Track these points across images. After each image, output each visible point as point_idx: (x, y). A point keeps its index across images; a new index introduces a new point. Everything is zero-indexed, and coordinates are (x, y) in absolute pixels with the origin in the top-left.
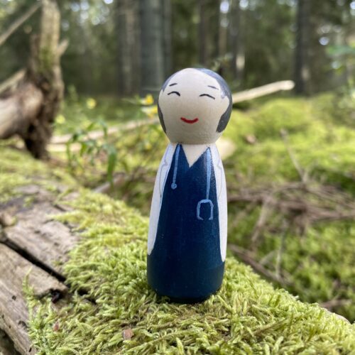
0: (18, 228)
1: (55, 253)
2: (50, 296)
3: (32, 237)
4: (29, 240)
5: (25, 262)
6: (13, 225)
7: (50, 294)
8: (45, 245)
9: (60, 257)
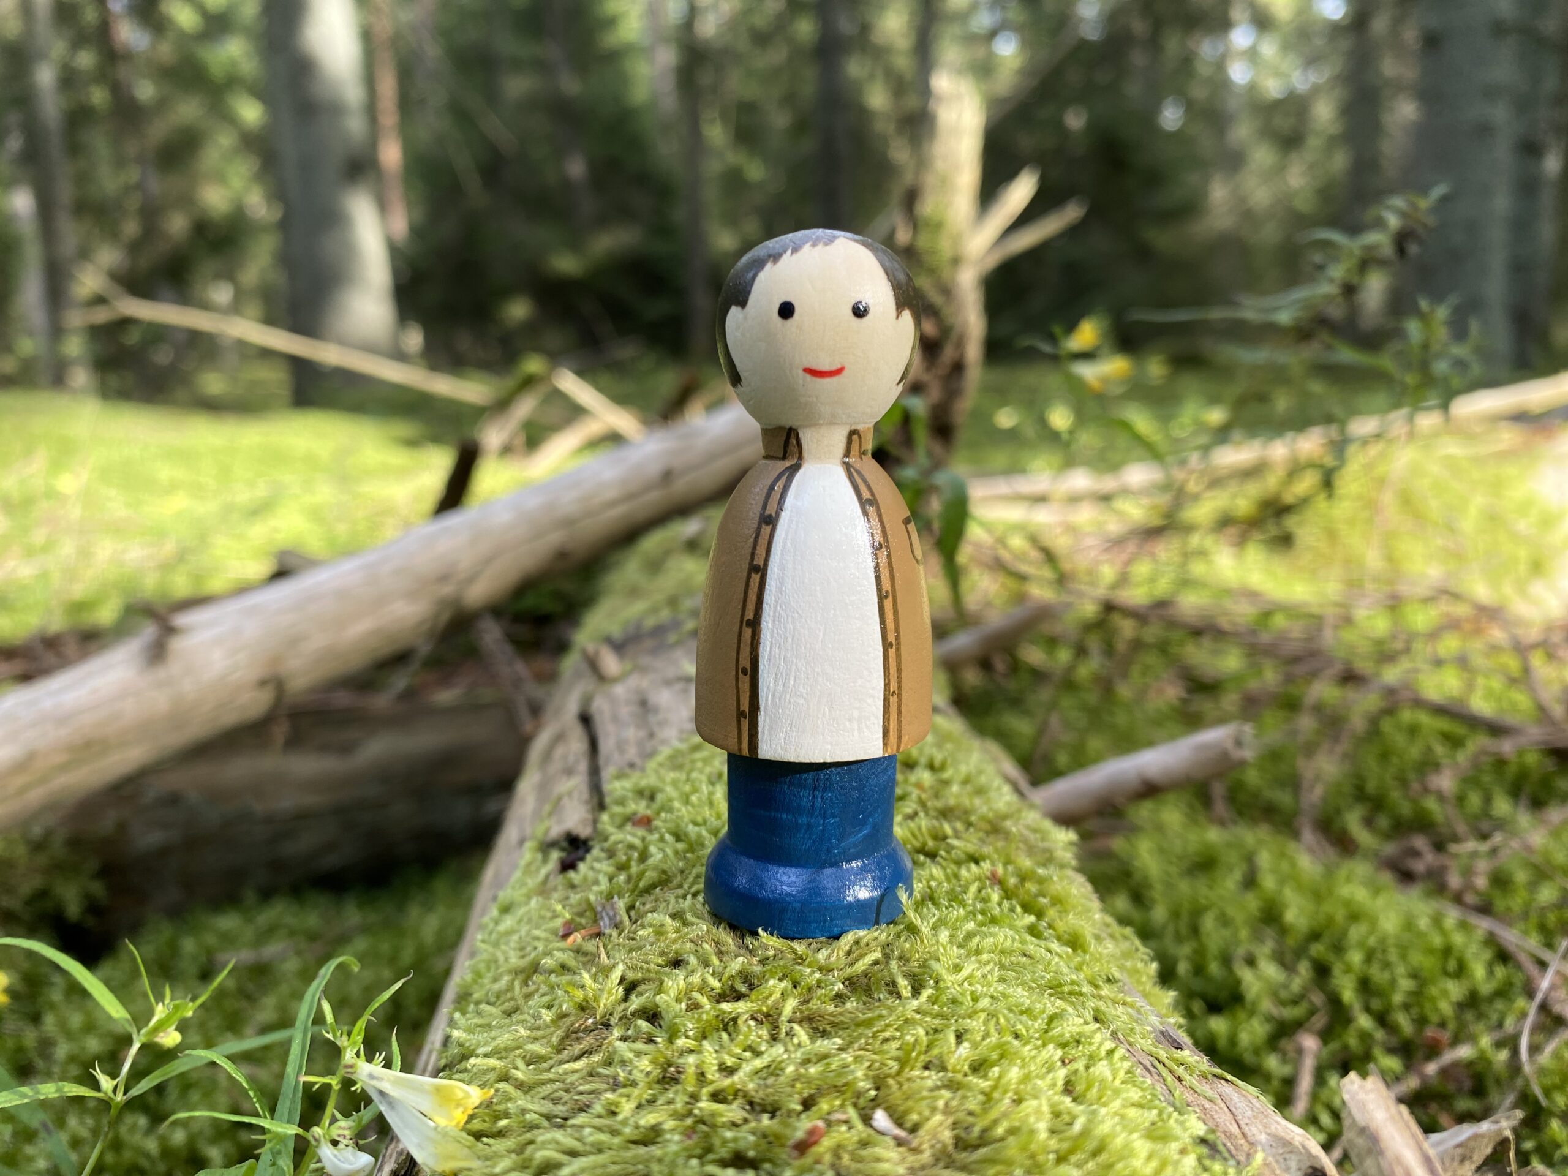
0: (619, 690)
1: (632, 753)
2: (563, 849)
3: (625, 711)
4: (615, 719)
5: (583, 766)
6: (615, 680)
7: (565, 844)
8: (632, 733)
9: (632, 765)
